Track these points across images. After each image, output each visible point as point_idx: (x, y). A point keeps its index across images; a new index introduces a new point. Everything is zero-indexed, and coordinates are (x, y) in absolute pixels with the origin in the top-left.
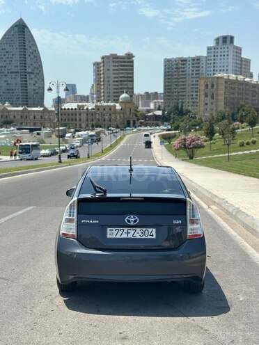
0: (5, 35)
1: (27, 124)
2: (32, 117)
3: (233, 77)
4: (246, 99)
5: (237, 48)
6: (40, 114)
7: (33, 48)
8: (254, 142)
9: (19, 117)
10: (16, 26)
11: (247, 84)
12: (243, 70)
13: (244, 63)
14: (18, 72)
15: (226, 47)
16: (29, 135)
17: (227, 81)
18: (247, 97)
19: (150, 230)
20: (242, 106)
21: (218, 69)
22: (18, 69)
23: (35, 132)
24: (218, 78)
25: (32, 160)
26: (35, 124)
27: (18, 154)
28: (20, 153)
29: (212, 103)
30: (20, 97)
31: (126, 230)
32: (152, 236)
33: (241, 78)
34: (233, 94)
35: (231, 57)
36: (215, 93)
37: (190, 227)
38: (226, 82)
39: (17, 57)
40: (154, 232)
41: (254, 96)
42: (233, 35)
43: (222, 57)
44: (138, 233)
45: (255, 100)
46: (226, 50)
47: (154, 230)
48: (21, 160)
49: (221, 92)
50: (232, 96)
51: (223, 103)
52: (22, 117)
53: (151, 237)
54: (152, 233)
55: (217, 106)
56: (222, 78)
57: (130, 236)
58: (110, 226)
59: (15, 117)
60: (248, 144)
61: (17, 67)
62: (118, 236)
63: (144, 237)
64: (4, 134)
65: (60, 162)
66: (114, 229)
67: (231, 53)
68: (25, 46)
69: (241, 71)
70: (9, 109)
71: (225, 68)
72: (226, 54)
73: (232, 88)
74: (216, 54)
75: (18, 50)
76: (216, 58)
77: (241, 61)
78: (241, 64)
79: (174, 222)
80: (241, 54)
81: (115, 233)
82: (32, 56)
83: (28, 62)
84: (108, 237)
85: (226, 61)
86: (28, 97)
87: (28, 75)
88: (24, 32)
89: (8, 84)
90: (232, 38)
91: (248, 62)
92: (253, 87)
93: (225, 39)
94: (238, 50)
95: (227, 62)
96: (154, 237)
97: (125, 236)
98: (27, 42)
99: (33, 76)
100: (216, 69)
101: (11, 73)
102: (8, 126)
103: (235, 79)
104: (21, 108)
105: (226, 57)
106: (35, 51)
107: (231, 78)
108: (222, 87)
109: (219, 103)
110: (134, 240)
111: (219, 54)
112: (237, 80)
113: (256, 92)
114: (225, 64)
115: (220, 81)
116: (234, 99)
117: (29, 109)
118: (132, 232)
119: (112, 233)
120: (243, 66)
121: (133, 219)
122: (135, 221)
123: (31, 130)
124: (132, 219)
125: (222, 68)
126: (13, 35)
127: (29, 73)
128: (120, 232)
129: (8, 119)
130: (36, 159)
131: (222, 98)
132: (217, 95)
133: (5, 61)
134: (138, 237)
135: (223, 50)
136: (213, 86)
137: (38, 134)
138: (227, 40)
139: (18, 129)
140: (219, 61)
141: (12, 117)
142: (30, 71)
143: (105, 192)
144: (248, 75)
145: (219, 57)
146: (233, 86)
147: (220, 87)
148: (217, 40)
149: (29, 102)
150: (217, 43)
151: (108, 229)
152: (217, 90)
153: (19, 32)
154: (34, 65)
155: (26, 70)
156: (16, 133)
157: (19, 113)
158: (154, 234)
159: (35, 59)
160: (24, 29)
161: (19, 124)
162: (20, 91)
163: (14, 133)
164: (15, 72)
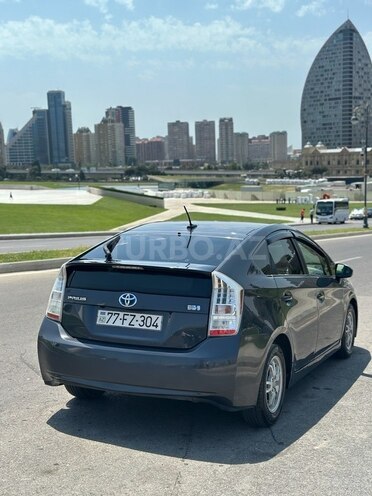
0: (324, 47)
1: (346, 172)
2: (354, 162)
7: (363, 61)
9: (335, 163)
10: (341, 32)
14: (339, 98)
16: (344, 189)
19: (154, 317)
22: (340, 94)
23: (354, 184)
25: (335, 223)
26: (357, 172)
27: (316, 215)
28: (318, 214)
30: (341, 133)
31: (122, 314)
32: (157, 326)
37: (214, 317)
39: (339, 77)
40: (159, 322)
44: (137, 321)
47: (161, 317)
48: (320, 223)
52: (339, 163)
53: (154, 328)
54: (156, 322)
57: (126, 324)
58: (103, 307)
59: (329, 163)
61: (339, 90)
62: (110, 323)
63: (144, 327)
64: (309, 187)
65: (366, 226)
66: (107, 312)
68: (351, 59)
70: (322, 151)
75: (342, 66)
79: (189, 307)
81: (108, 317)
82: (362, 73)
83: (356, 81)
84: (98, 322)
86: (353, 133)
87: (353, 101)
88: (351, 39)
89: (324, 116)
96: (159, 328)
97: (118, 323)
98: (355, 53)
99: (361, 102)
101: (330, 99)
102: (319, 175)
104: (339, 150)
106: (367, 65)
110: (131, 331)
117: (350, 150)
118: (129, 318)
119: (104, 318)
121: (129, 299)
122: (132, 302)
123: (349, 181)
124: (127, 298)
126: (335, 45)
127: (355, 98)
128: (114, 317)
129: (320, 166)
130: (343, 223)
133: (322, 84)
134: (137, 326)
137: (358, 186)
139: (330, 180)
141: (325, 163)
142: (357, 94)
143: (109, 257)
149: (353, 141)
151: (100, 311)
153: (345, 39)
154: (365, 86)
155: (351, 93)
156: (326, 186)
157: (336, 157)
158: (160, 325)
159: (365, 78)
160: (352, 35)
161: (334, 173)
162: (341, 125)
163: (323, 186)
164: (336, 99)
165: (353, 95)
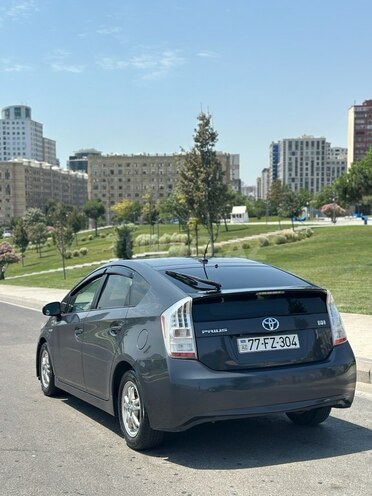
3: (35, 163)
4: (55, 195)
5: (36, 124)
11: (55, 174)
12: (46, 155)
13: (46, 145)
15: (20, 122)
17: (28, 169)
18: (56, 191)
19: (291, 336)
20: (52, 204)
21: (12, 152)
24: (15, 164)
29: (8, 200)
31: (262, 339)
32: (296, 344)
33: (46, 165)
34: (37, 187)
35: (28, 136)
36: (11, 185)
38: (26, 171)
40: (297, 340)
41: (65, 191)
42: (28, 106)
43: (16, 136)
44: (277, 343)
45: (67, 196)
46: (21, 126)
47: (296, 336)
49: (21, 184)
50: (37, 190)
51: (24, 200)
53: (294, 347)
54: (293, 341)
55: (15, 204)
56: (21, 164)
57: (269, 348)
58: (238, 336)
60: (76, 255)
62: (254, 350)
63: (286, 347)
66: (247, 340)
67: (28, 131)
69: (44, 157)
71: (22, 151)
72: (21, 131)
73: (35, 179)
74: (7, 131)
76: (6, 136)
77: (43, 142)
78: (43, 147)
79: (319, 323)
80: (41, 132)
84: (241, 351)
85: (21, 141)
90: (28, 110)
91: (52, 144)
92: (64, 178)
93: (18, 110)
94: (38, 127)
95: (23, 143)
96: (298, 346)
97: (262, 348)
100: (7, 151)
103: (38, 166)
105: (21, 136)
107: (32, 165)
108: (21, 176)
109: (18, 200)
111: (11, 131)
112: (41, 168)
113: (67, 185)
114: (21, 147)
115: (18, 168)
116: (39, 194)
118: (270, 341)
119: (246, 346)
120: (46, 150)
121: (273, 323)
122: (275, 325)
124: (271, 323)
125: (17, 152)
128: (255, 343)
131: (22, 192)
132: (15, 188)
134: (279, 348)
135: (16, 126)
136: (7, 175)
138: (20, 112)
140: (11, 141)
144: (54, 162)
145: (11, 136)
146: (37, 176)
147: (18, 177)
148: (7, 111)
150: (8, 116)
151: (239, 340)
152: (14, 180)
158: (298, 343)
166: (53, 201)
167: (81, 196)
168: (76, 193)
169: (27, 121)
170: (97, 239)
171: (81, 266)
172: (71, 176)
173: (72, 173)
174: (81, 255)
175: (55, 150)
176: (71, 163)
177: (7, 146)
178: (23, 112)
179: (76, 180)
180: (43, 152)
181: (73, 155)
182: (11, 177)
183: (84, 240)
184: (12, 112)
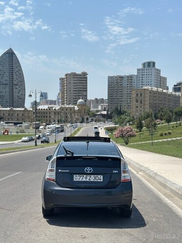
1: (12, 119)
2: (16, 115)
3: (155, 89)
4: (164, 104)
6: (22, 113)
7: (18, 68)
8: (170, 133)
9: (7, 115)
10: (7, 53)
11: (165, 94)
12: (162, 85)
13: (162, 80)
15: (150, 69)
16: (14, 127)
17: (151, 92)
18: (164, 102)
19: (99, 176)
20: (162, 109)
21: (145, 83)
22: (7, 82)
23: (18, 125)
24: (145, 89)
26: (18, 119)
29: (141, 107)
30: (8, 101)
31: (85, 176)
33: (160, 90)
34: (155, 100)
35: (153, 76)
36: (143, 99)
37: (123, 175)
38: (150, 93)
39: (7, 74)
41: (169, 102)
42: (154, 61)
43: (148, 76)
44: (92, 178)
45: (170, 105)
46: (150, 71)
47: (102, 176)
49: (147, 99)
50: (155, 102)
51: (148, 107)
52: (9, 115)
53: (100, 180)
54: (100, 178)
55: (144, 108)
56: (148, 89)
57: (87, 180)
58: (76, 174)
59: (4, 115)
60: (165, 134)
61: (7, 80)
62: (80, 180)
63: (96, 180)
65: (36, 145)
66: (78, 176)
67: (153, 73)
68: (12, 66)
69: (160, 85)
71: (150, 83)
72: (150, 74)
73: (154, 96)
74: (143, 74)
75: (8, 69)
76: (143, 76)
77: (160, 78)
78: (160, 81)
79: (114, 172)
80: (160, 74)
81: (79, 178)
82: (17, 74)
83: (15, 77)
84: (74, 180)
85: (150, 78)
86: (14, 101)
87: (14, 86)
88: (12, 57)
90: (154, 63)
91: (165, 79)
92: (169, 96)
93: (149, 64)
94: (158, 71)
96: (102, 180)
97: (84, 180)
98: (14, 64)
99: (18, 87)
100: (143, 83)
101: (3, 84)
104: (9, 109)
105: (150, 76)
106: (20, 70)
107: (153, 90)
108: (148, 95)
109: (146, 107)
110: (90, 182)
111: (145, 74)
112: (158, 91)
113: (170, 99)
114: (150, 81)
115: (146, 91)
116: (156, 104)
117: (14, 109)
118: (88, 177)
119: (77, 178)
120: (162, 82)
122: (91, 171)
123: (16, 124)
124: (88, 169)
125: (147, 83)
126: (4, 59)
128: (82, 178)
131: (147, 103)
132: (144, 101)
134: (92, 180)
135: (148, 71)
136: (141, 95)
137: (20, 126)
138: (150, 65)
139: (6, 123)
140: (145, 79)
141: (2, 115)
142: (16, 83)
143: (73, 154)
144: (165, 88)
145: (145, 76)
146: (155, 95)
147: (146, 96)
148: (144, 64)
149: (14, 105)
150: (144, 66)
151: (75, 176)
152: (144, 97)
153: (9, 57)
154: (19, 79)
155: (13, 82)
156: (5, 126)
157: (7, 112)
158: (102, 179)
159: (19, 76)
160: (12, 55)
161: (7, 119)
162: (8, 96)
163: (3, 126)
164: (6, 84)
165: (14, 83)
166: (163, 107)
167: (178, 105)
168: (175, 103)
169: (153, 69)
170: (180, 127)
171: (166, 140)
172: (173, 95)
173: (174, 93)
174: (168, 134)
175: (166, 82)
176: (174, 88)
177: (143, 81)
178: (152, 64)
179: (175, 96)
180: (160, 83)
181: (176, 84)
182: (143, 96)
183: (173, 127)
184: (146, 65)
